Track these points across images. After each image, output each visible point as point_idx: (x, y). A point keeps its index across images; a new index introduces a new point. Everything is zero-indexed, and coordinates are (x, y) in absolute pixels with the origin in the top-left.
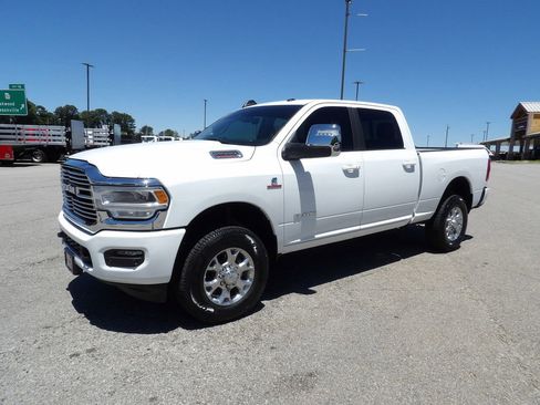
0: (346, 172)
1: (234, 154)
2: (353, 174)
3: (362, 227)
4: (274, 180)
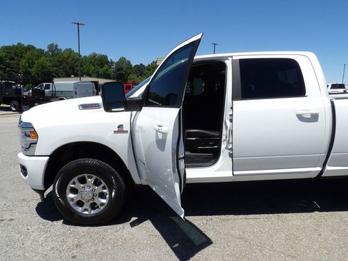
4: (121, 127)
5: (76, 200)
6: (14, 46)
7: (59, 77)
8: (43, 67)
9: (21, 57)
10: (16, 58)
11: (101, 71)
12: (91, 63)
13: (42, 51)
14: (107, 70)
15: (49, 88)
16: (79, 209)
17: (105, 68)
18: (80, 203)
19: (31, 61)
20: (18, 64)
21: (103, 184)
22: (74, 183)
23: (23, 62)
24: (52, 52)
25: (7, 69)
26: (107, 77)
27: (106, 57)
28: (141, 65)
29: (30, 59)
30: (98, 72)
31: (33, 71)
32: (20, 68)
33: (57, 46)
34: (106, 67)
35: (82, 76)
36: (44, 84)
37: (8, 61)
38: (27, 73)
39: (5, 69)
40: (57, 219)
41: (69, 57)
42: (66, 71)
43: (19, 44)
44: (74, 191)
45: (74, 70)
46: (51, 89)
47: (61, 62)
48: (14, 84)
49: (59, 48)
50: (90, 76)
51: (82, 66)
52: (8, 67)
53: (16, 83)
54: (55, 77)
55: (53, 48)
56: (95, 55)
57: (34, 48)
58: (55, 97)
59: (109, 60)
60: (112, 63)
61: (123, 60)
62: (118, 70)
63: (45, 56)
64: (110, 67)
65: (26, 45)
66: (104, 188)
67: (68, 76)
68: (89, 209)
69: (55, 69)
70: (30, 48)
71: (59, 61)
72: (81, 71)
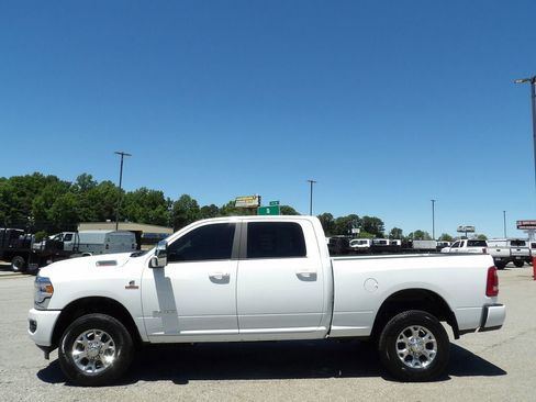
0: (212, 279)
1: (113, 263)
2: (222, 280)
5: (81, 358)
6: (28, 177)
7: (88, 221)
8: (66, 207)
9: (36, 192)
10: (28, 193)
11: (152, 214)
12: (138, 202)
13: (68, 184)
14: (161, 213)
15: (70, 239)
16: (83, 368)
17: (158, 210)
18: (85, 361)
19: (49, 198)
20: (30, 203)
21: (111, 340)
22: (81, 339)
23: (38, 199)
24: (82, 186)
25: (13, 209)
26: (160, 223)
27: (162, 194)
28: (213, 205)
29: (49, 195)
30: (148, 215)
31: (50, 212)
32: (31, 208)
33: (90, 177)
35: (123, 221)
36: (65, 233)
37: (15, 197)
38: (41, 216)
39: (9, 209)
40: (58, 382)
41: (106, 193)
42: (99, 214)
43: (36, 174)
44: (81, 347)
45: (111, 211)
46: (73, 241)
47: (94, 200)
48: (22, 233)
49: (93, 180)
50: (135, 221)
51: (123, 206)
52: (15, 206)
53: (26, 232)
54: (82, 221)
55: (85, 181)
56: (145, 191)
57: (57, 180)
58: (78, 251)
59: (166, 199)
60: (170, 202)
61: (185, 199)
62: (178, 213)
63: (72, 191)
64: (166, 208)
65: (46, 175)
66: (111, 345)
67: (102, 220)
68: (93, 367)
69: (83, 209)
70: (52, 180)
71: (90, 199)
72: (122, 214)
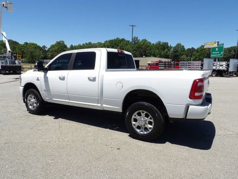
0: (60, 78)
2: (63, 79)
3: (71, 101)
4: (38, 78)
6: (115, 39)
11: (163, 53)
12: (157, 48)
13: (129, 41)
14: (167, 52)
24: (135, 42)
26: (166, 57)
27: (167, 43)
28: (193, 48)
30: (161, 53)
33: (137, 38)
34: (166, 50)
35: (150, 56)
41: (143, 45)
42: (140, 54)
43: (117, 38)
45: (145, 52)
49: (138, 39)
50: (155, 56)
51: (150, 50)
55: (135, 39)
56: (160, 42)
59: (169, 46)
60: (171, 47)
61: (179, 45)
62: (175, 52)
63: (130, 44)
64: (169, 50)
67: (141, 56)
70: (123, 40)
71: (137, 47)
72: (150, 53)
